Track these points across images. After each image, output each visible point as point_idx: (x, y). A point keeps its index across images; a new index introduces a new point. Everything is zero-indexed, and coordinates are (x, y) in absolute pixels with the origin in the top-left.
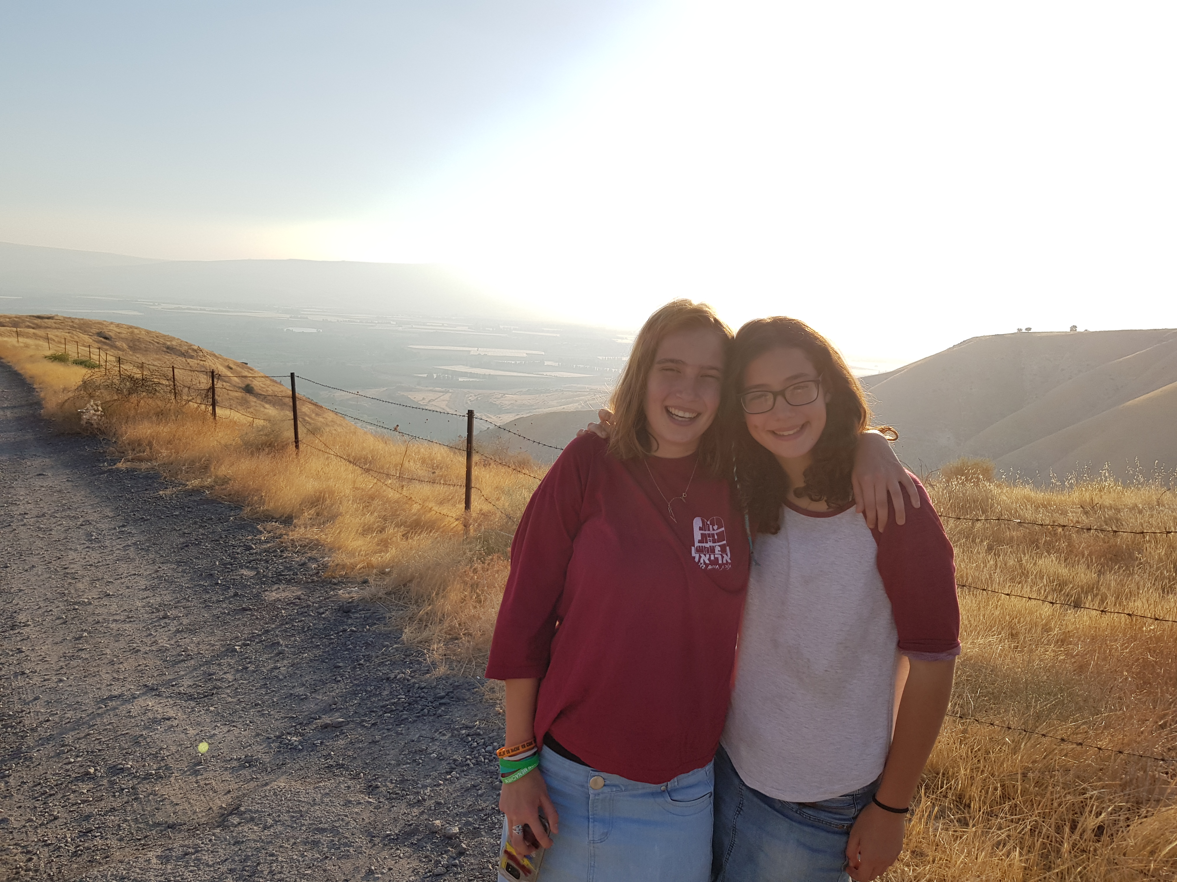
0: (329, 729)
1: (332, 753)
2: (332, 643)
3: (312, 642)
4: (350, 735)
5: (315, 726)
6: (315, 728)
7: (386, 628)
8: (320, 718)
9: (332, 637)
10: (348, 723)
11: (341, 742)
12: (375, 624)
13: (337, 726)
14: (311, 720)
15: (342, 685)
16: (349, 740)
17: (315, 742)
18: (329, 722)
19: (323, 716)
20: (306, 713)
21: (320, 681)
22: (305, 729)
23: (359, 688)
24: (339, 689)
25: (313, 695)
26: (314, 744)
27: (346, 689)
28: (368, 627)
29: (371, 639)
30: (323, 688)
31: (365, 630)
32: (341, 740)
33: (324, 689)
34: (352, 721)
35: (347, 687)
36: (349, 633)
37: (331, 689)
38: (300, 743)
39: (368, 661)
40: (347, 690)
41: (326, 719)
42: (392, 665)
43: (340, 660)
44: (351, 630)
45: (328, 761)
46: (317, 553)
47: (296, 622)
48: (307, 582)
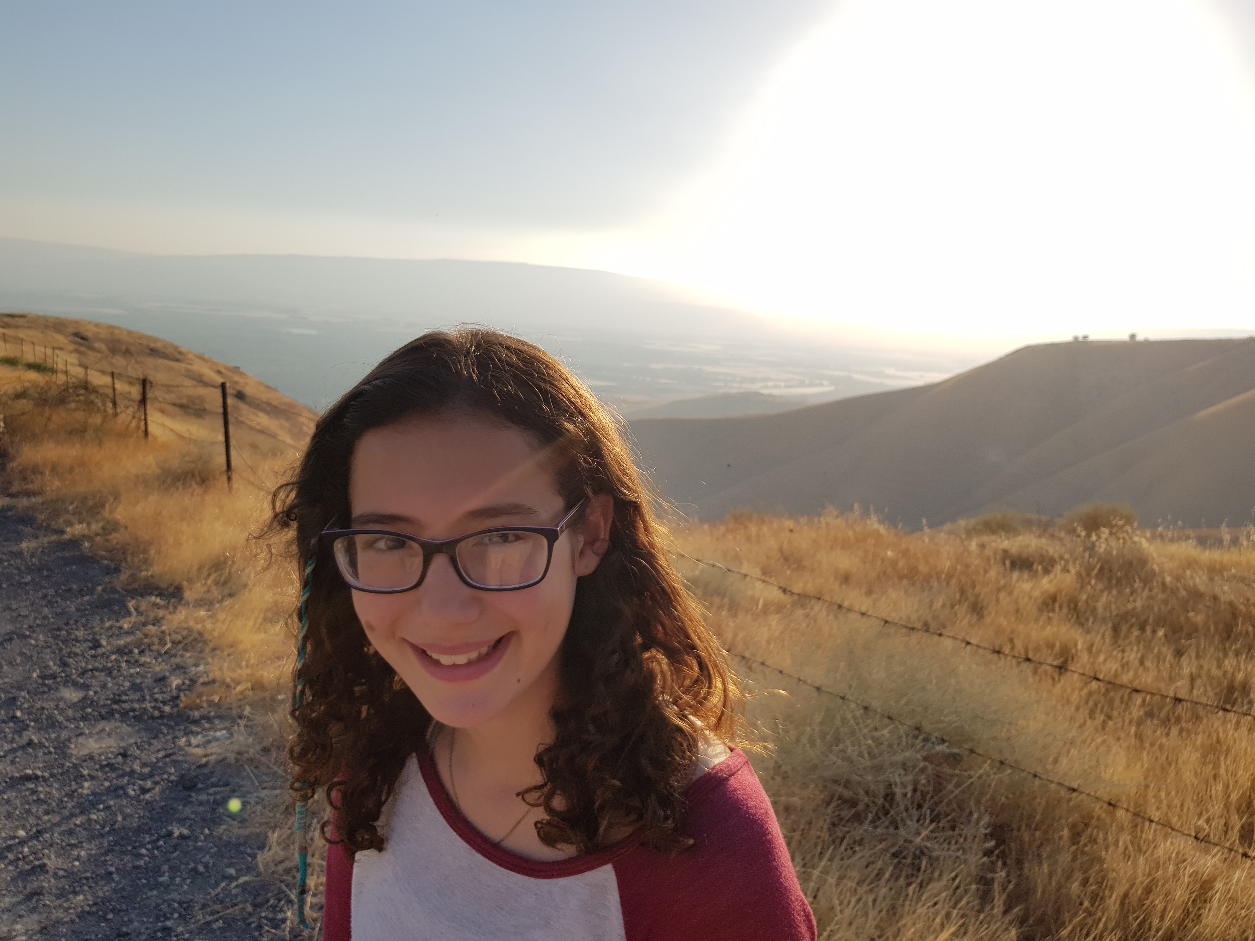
46: (190, 657)
47: (99, 810)
48: (152, 718)
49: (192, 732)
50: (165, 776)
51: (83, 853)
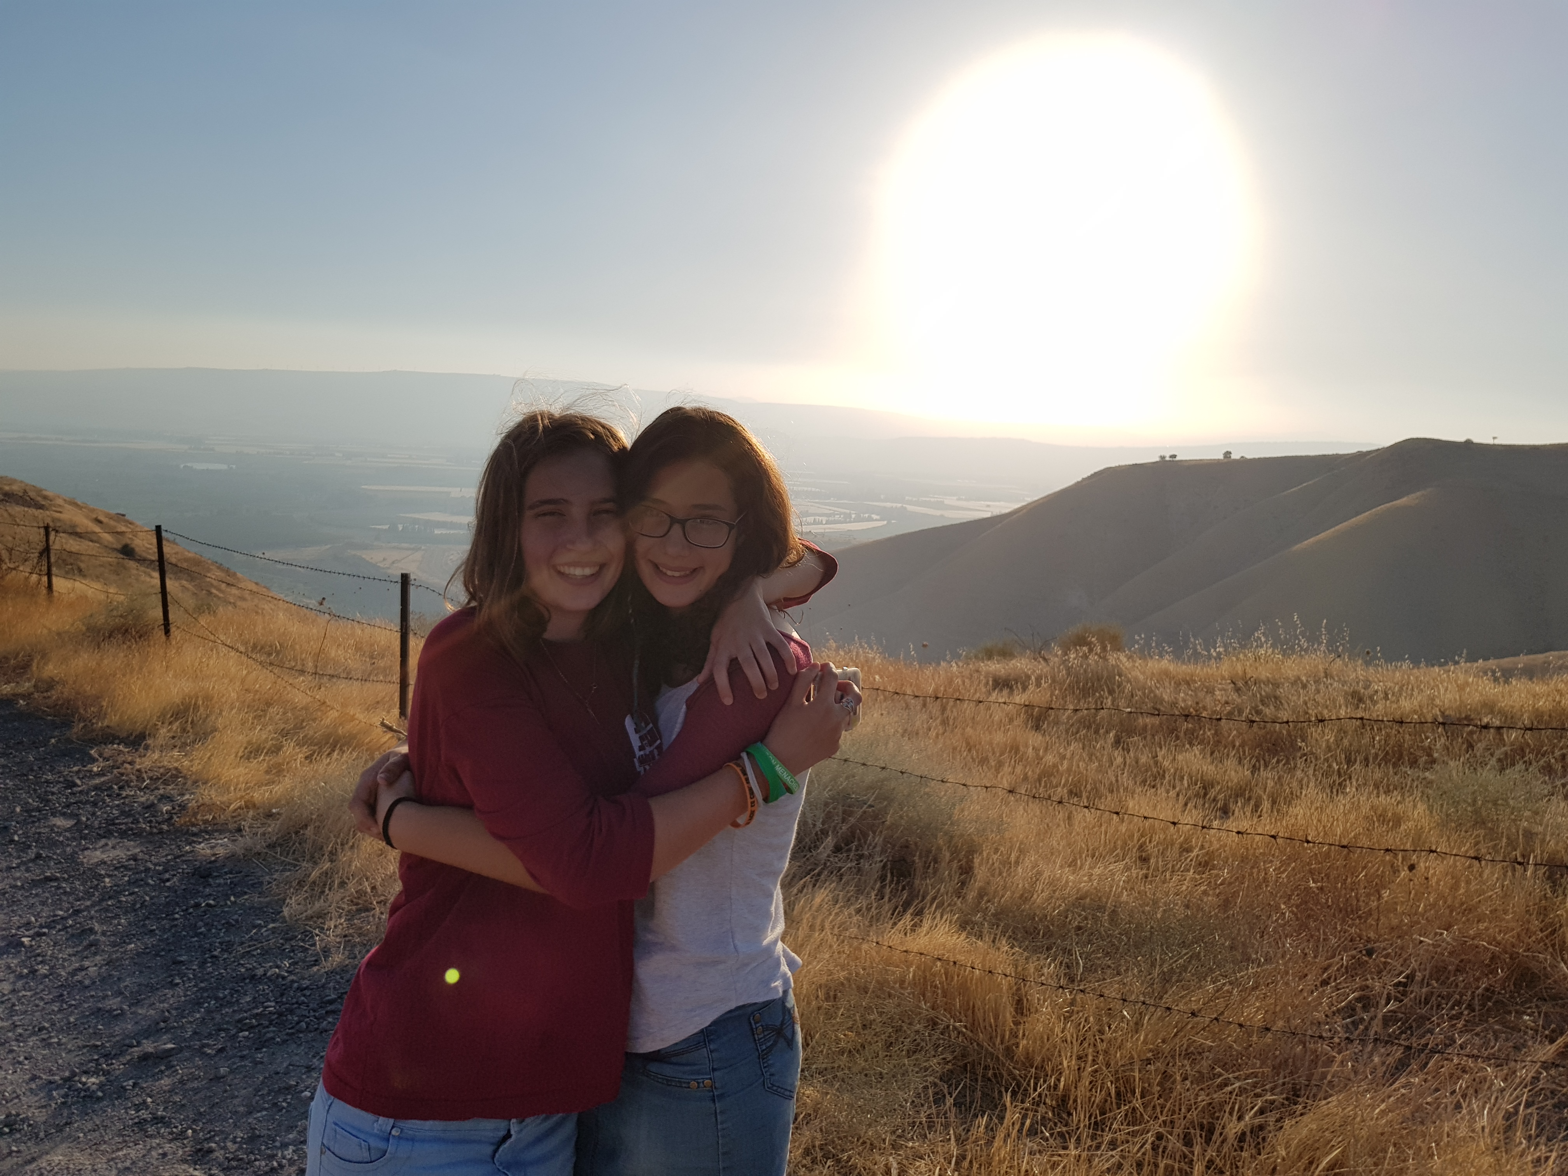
0: (150, 1062)
1: (149, 1100)
2: (176, 926)
3: (144, 925)
4: (181, 1069)
5: (128, 1058)
6: (128, 1062)
7: (261, 899)
8: (139, 1044)
9: (177, 916)
10: (180, 1050)
11: (165, 1082)
12: (246, 893)
13: (164, 1057)
14: (123, 1048)
15: (180, 991)
16: (178, 1077)
17: (125, 1084)
18: (150, 1050)
19: (144, 1041)
20: (118, 1038)
21: (147, 986)
22: (112, 1064)
23: (205, 995)
24: (173, 998)
25: (133, 1009)
26: (122, 1087)
27: (185, 996)
28: (232, 898)
29: (236, 917)
30: (149, 997)
31: (229, 903)
32: (166, 1079)
33: (152, 999)
34: (189, 1047)
35: (189, 993)
36: (202, 909)
37: (163, 998)
38: (101, 1086)
39: (226, 951)
40: (188, 998)
41: (148, 1046)
42: (263, 955)
43: (183, 952)
44: (208, 905)
45: (140, 1113)
46: (173, 789)
47: (124, 896)
48: (151, 833)
49: (194, 842)
50: (180, 871)
51: (123, 921)
